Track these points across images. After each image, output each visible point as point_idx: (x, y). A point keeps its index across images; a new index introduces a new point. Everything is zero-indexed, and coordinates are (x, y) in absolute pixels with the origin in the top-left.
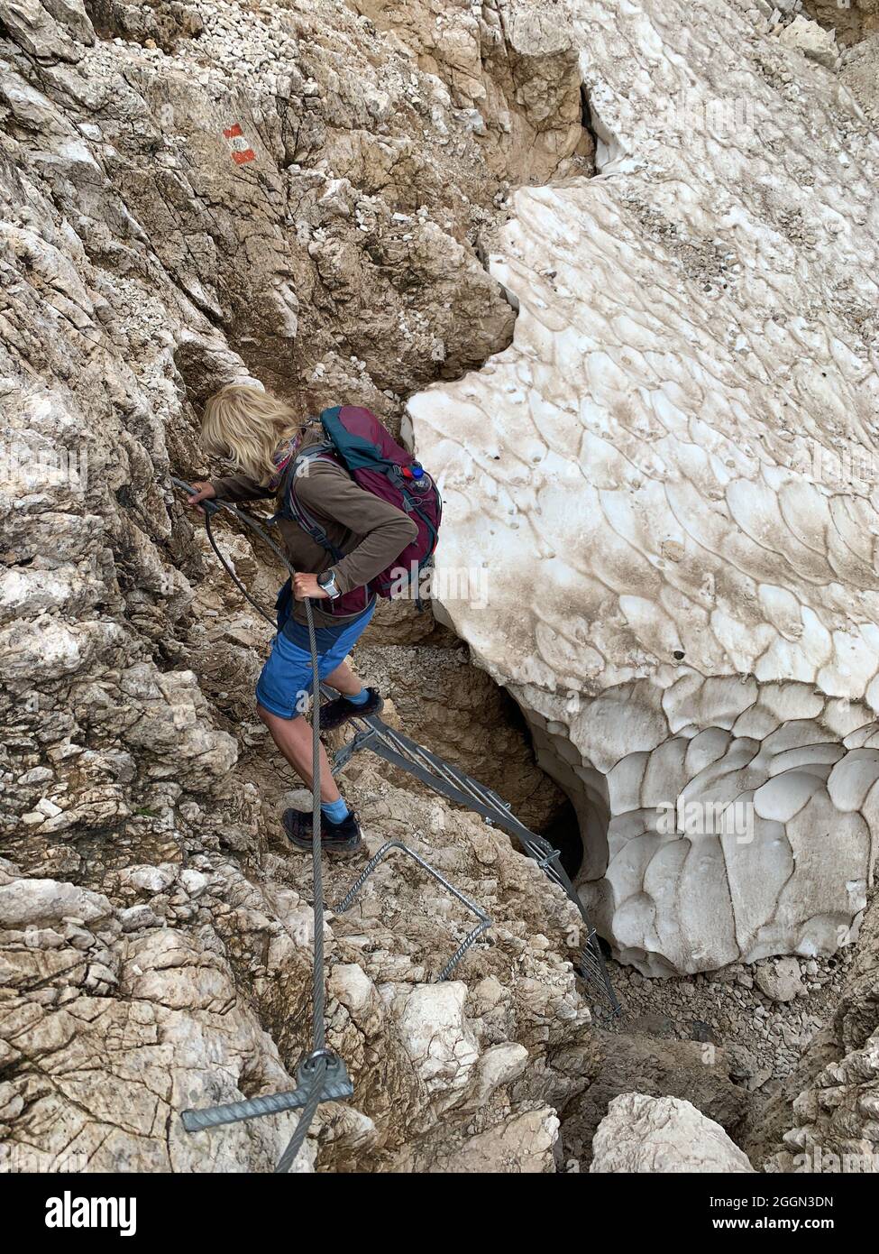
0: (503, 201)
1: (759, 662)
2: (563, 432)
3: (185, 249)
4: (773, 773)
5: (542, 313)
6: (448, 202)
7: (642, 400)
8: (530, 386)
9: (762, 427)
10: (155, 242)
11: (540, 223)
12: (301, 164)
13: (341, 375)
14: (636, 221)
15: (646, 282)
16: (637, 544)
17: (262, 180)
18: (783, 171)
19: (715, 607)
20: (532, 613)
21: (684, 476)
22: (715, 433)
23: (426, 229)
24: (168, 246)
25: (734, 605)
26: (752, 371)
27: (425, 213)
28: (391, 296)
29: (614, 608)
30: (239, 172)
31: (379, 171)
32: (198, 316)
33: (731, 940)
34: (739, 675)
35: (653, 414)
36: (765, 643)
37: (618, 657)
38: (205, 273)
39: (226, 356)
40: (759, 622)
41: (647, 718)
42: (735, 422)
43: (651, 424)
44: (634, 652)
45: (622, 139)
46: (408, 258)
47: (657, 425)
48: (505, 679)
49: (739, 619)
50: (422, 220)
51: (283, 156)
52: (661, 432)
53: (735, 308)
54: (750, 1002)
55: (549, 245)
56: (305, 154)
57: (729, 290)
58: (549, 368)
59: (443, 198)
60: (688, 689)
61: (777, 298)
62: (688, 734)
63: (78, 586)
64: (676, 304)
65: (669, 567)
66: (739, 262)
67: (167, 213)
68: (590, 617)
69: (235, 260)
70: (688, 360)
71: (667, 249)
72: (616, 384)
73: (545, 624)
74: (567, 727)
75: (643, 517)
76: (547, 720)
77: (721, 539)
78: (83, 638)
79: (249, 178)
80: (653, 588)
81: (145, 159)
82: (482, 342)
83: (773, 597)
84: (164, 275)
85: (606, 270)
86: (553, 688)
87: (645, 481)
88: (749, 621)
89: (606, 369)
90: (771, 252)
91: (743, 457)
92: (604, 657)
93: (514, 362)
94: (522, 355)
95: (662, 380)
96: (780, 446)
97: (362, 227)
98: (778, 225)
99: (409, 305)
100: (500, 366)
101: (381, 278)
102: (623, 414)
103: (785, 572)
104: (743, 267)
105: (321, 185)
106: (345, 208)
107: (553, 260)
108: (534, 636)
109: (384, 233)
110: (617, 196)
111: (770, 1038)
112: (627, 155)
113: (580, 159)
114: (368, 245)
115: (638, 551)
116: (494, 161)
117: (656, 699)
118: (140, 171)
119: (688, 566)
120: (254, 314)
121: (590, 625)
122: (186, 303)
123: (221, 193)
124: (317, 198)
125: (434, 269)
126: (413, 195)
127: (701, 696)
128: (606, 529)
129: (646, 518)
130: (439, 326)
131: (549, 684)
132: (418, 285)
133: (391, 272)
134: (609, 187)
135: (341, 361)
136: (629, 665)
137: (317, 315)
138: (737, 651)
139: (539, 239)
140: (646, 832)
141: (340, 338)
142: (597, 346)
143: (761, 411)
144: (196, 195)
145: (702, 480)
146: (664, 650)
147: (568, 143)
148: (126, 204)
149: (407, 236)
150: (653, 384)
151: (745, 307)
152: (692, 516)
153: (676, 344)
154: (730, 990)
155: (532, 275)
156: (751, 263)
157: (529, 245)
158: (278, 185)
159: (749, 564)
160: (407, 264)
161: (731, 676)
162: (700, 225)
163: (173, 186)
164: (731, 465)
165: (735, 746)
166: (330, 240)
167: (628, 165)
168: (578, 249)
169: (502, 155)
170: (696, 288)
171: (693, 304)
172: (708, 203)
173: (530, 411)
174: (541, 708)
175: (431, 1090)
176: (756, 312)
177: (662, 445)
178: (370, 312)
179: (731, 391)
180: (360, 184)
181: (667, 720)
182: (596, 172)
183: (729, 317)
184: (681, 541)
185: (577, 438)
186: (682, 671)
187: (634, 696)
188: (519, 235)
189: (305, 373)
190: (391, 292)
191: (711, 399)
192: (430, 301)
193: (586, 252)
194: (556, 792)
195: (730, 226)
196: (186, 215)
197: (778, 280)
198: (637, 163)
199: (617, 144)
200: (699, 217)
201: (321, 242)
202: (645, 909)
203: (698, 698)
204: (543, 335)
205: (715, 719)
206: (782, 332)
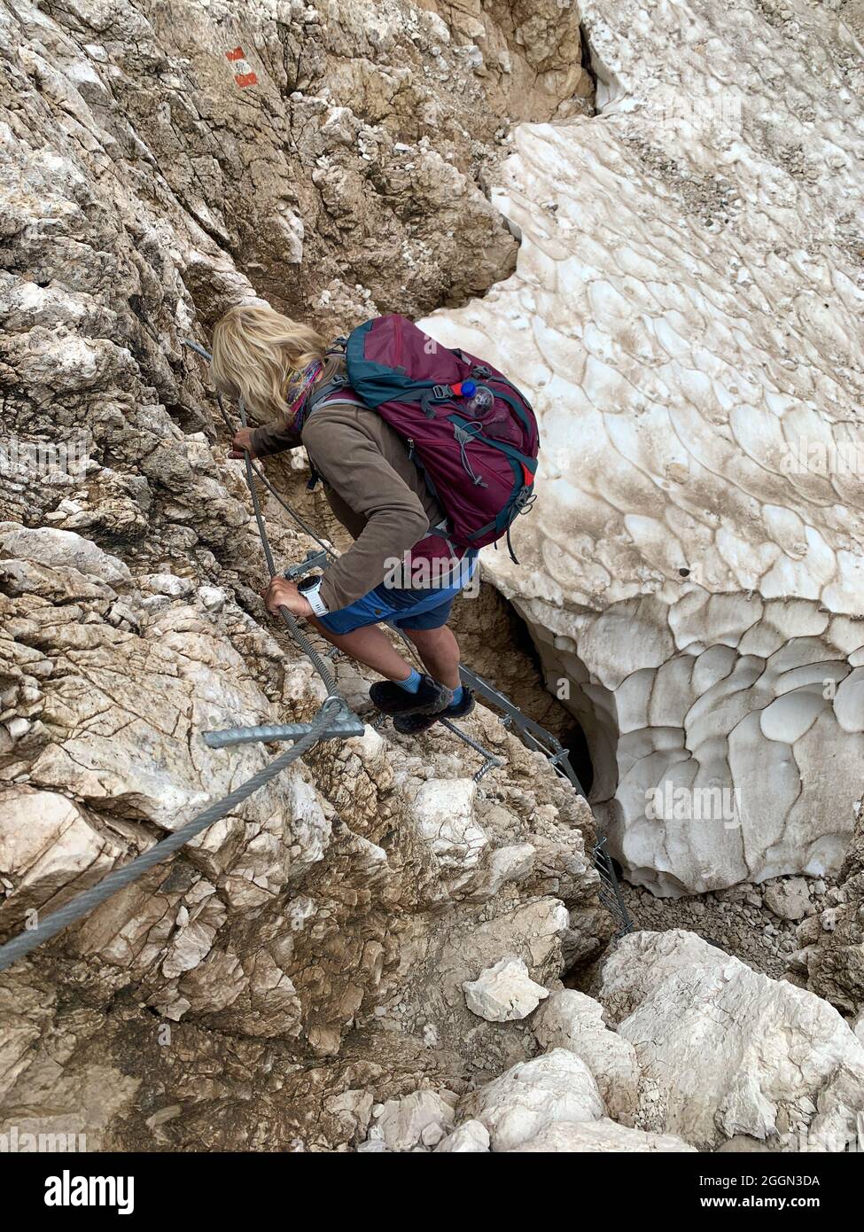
0: (504, 137)
1: (764, 579)
2: (567, 357)
3: (191, 172)
4: (780, 692)
5: (545, 243)
6: (449, 134)
7: (645, 327)
8: (534, 313)
9: (765, 356)
10: (162, 165)
11: (540, 158)
12: (304, 92)
13: (347, 302)
14: (637, 159)
15: (648, 216)
16: (642, 466)
17: (265, 104)
18: (783, 107)
19: (720, 526)
20: (538, 531)
21: (688, 400)
22: (718, 361)
23: (427, 158)
24: (174, 169)
25: (738, 525)
26: (754, 302)
27: (426, 144)
28: (395, 225)
29: (620, 527)
30: (242, 95)
31: (380, 100)
32: (205, 237)
33: (740, 859)
34: (744, 592)
35: (656, 342)
36: (770, 562)
37: (624, 573)
38: (211, 197)
39: (234, 277)
40: (763, 541)
41: (653, 635)
42: (738, 350)
43: (654, 350)
44: (639, 569)
45: (621, 78)
46: (410, 188)
47: (660, 352)
48: (513, 593)
49: (743, 538)
50: (423, 150)
51: (285, 83)
52: (664, 358)
53: (737, 242)
54: (759, 921)
55: (550, 179)
56: (307, 82)
57: (730, 225)
58: (553, 296)
59: (443, 130)
60: (694, 606)
61: (779, 232)
62: (694, 651)
63: (93, 308)
64: (677, 237)
65: (674, 489)
66: (740, 197)
67: (173, 135)
68: (596, 537)
69: (240, 185)
70: (690, 290)
71: (668, 186)
72: (619, 312)
73: (551, 541)
74: (574, 642)
75: (647, 440)
76: (555, 636)
77: (725, 462)
78: (99, 352)
79: (252, 101)
80: (656, 508)
81: (150, 81)
82: (485, 272)
83: (778, 517)
84: (172, 197)
85: (607, 203)
86: (560, 603)
87: (649, 405)
88: (753, 539)
89: (609, 297)
90: (773, 187)
91: (746, 384)
92: (610, 573)
93: (517, 289)
94: (525, 284)
95: (664, 309)
96: (783, 374)
97: (365, 156)
98: (779, 161)
99: (413, 235)
100: (503, 294)
101: (384, 208)
102: (626, 341)
103: (788, 494)
104: (745, 202)
105: (323, 113)
106: (347, 136)
107: (554, 193)
108: (540, 554)
109: (386, 163)
110: (617, 134)
111: (779, 954)
112: (627, 94)
113: (580, 100)
114: (371, 174)
115: (643, 472)
116: (495, 102)
117: (662, 615)
118: (145, 92)
119: (693, 487)
120: (260, 240)
121: (595, 543)
122: (194, 225)
123: (226, 115)
124: (320, 125)
125: (436, 197)
126: (414, 126)
127: (706, 614)
128: (611, 452)
129: (651, 441)
130: (442, 255)
131: (556, 598)
132: (420, 215)
133: (394, 201)
134: (610, 126)
135: (346, 288)
136: (635, 581)
137: (322, 243)
138: (742, 569)
139: (542, 175)
140: (655, 751)
141: (345, 266)
142: (600, 275)
143: (763, 340)
144: (201, 118)
145: (705, 405)
146: (670, 567)
147: (568, 84)
148: (132, 125)
149: (409, 166)
150: (656, 313)
151: (747, 241)
152: (696, 439)
153: (679, 275)
154: (740, 909)
155: (533, 207)
156: (752, 198)
157: (530, 179)
158: (281, 111)
159: (752, 487)
160: (409, 194)
161: (736, 593)
162: (701, 162)
163: (178, 107)
164: (734, 391)
165: (741, 664)
166: (333, 168)
167: (628, 104)
168: (580, 184)
169: (502, 95)
170: (697, 222)
171: (694, 238)
172: (709, 139)
173: (534, 336)
174: (549, 623)
175: (442, 863)
176: (758, 246)
177: (666, 371)
178: (374, 240)
179: (733, 321)
180: (362, 114)
181: (673, 636)
182: (596, 112)
183: (731, 250)
184: (686, 464)
185: (581, 364)
186: (687, 588)
187: (640, 612)
188: (520, 169)
189: (311, 299)
190: (394, 221)
191: (714, 329)
192: (433, 230)
193: (586, 187)
194: (565, 717)
195: (730, 161)
196: (191, 137)
197: (779, 214)
198: (637, 102)
199: (617, 84)
200: (700, 153)
201: (324, 170)
202: (655, 830)
203: (704, 615)
204: (547, 265)
205: (720, 637)
206: (784, 265)
